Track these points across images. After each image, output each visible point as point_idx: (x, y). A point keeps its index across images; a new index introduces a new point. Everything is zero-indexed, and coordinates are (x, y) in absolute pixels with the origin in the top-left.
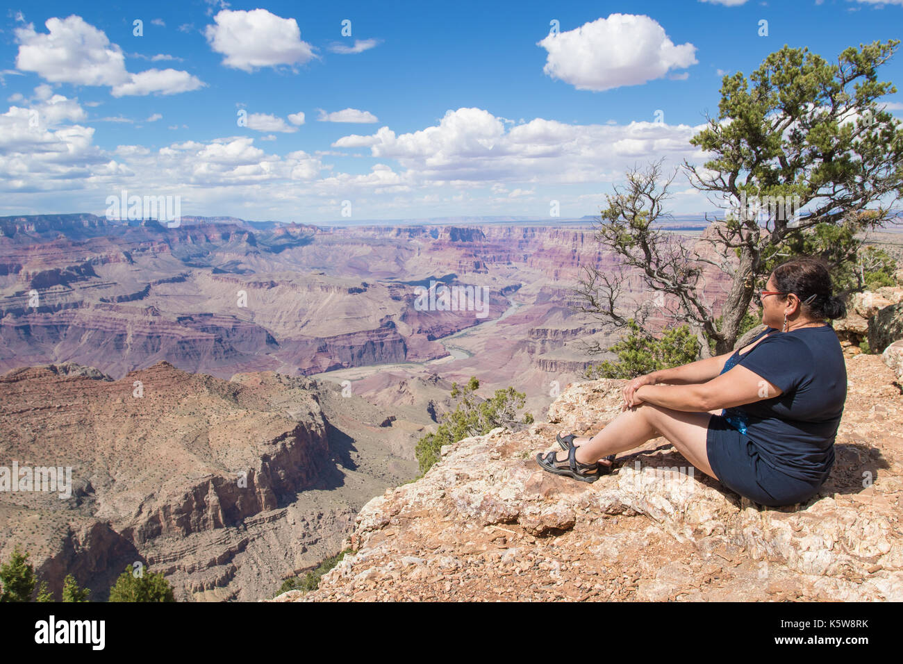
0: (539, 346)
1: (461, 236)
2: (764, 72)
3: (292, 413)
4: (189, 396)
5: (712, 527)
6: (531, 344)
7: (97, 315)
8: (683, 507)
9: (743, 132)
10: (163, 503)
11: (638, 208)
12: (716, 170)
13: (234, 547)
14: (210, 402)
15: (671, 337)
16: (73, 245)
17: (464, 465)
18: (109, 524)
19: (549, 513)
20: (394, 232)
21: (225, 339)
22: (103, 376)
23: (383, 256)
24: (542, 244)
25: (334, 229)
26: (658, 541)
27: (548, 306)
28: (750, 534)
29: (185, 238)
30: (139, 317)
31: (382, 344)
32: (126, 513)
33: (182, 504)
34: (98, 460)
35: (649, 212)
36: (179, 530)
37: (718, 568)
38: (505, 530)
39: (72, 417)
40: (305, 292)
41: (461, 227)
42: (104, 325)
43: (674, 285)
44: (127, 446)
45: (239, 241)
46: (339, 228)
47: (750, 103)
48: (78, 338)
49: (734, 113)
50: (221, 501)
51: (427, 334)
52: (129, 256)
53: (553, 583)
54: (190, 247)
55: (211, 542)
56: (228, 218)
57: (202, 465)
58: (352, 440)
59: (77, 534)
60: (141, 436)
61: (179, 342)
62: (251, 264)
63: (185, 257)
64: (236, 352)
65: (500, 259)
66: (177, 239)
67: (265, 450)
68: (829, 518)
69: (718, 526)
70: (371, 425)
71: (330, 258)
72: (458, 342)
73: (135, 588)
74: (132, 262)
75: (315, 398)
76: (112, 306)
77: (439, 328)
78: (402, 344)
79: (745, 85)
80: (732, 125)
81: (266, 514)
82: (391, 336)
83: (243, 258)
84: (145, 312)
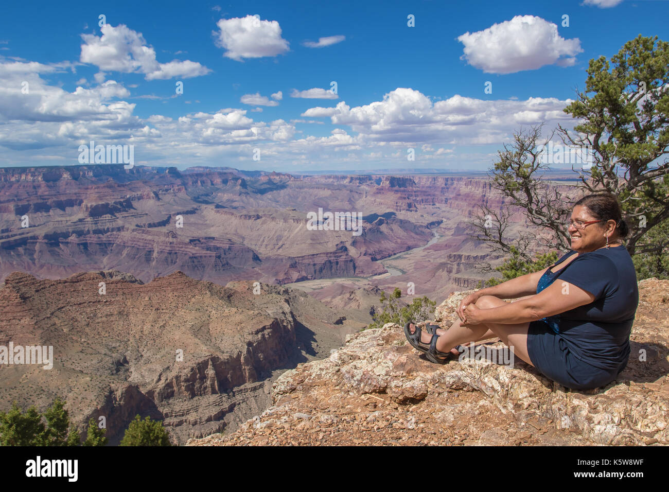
0: (455, 267)
1: (398, 183)
2: (622, 56)
3: (270, 312)
4: (196, 297)
5: (530, 402)
6: (449, 266)
7: (133, 236)
8: (508, 386)
9: (605, 102)
10: (176, 374)
11: (522, 161)
12: (583, 132)
13: (226, 408)
14: (211, 301)
15: (542, 260)
16: (119, 186)
17: (359, 349)
18: (137, 387)
19: (409, 386)
20: (348, 180)
21: (223, 256)
22: (136, 281)
23: (340, 198)
24: (459, 190)
25: (304, 177)
26: (487, 412)
27: (462, 238)
28: (557, 409)
29: (196, 182)
30: (162, 238)
31: (337, 263)
32: (150, 380)
33: (189, 375)
34: (131, 341)
35: (531, 164)
36: (186, 394)
37: (529, 434)
38: (377, 398)
39: (114, 309)
40: (281, 223)
41: (398, 176)
42: (139, 243)
43: (548, 221)
44: (152, 332)
45: (235, 185)
46: (307, 176)
47: (610, 80)
48: (120, 253)
49: (597, 88)
50: (217, 374)
51: (371, 256)
52: (156, 195)
53: (400, 438)
54: (200, 189)
55: (208, 404)
56: (227, 168)
57: (205, 348)
58: (313, 334)
59: (115, 393)
60: (162, 324)
61: (190, 258)
62: (243, 201)
63: (196, 196)
64: (231, 265)
65: (426, 201)
66: (191, 183)
67: (250, 338)
68: (620, 400)
69: (533, 402)
70: (328, 323)
71: (300, 199)
72: (394, 263)
73: (141, 432)
74: (159, 199)
75: (287, 301)
76: (144, 230)
77: (380, 252)
78: (352, 263)
79: (607, 67)
80: (595, 97)
81: (249, 385)
82: (344, 257)
83: (237, 198)
84: (167, 235)
